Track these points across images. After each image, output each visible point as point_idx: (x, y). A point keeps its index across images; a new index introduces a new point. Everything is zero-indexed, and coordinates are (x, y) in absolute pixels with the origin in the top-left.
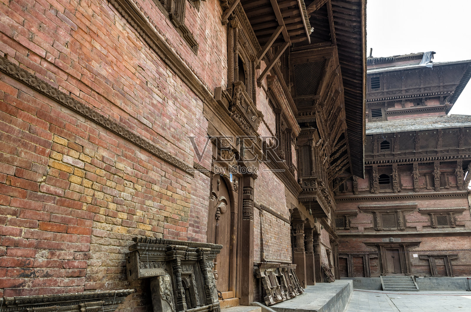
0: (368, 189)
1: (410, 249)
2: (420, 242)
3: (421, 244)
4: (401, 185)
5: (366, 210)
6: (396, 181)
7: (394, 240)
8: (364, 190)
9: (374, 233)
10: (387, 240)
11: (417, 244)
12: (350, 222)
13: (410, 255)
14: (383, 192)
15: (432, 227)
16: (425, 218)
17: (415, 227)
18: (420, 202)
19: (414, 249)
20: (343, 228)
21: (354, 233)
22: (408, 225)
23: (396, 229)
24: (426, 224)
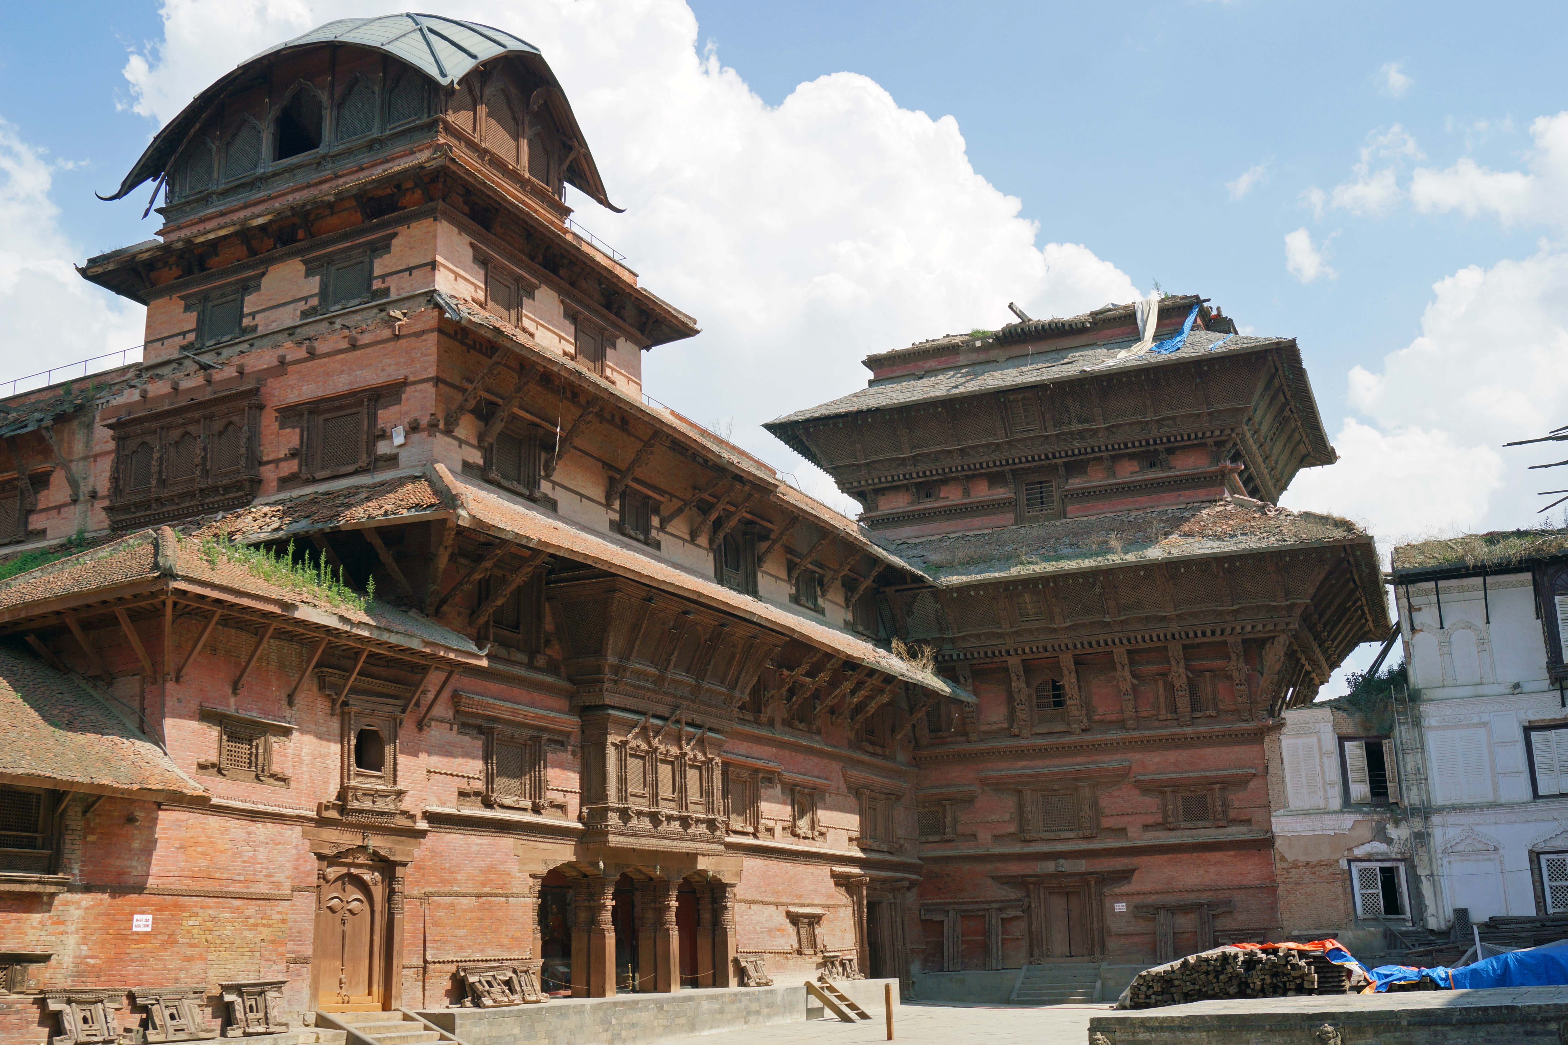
0: (1006, 725)
1: (1107, 891)
2: (1132, 871)
3: (1136, 875)
4: (1090, 712)
5: (999, 786)
6: (1073, 703)
7: (1066, 866)
8: (994, 727)
9: (1018, 849)
10: (1050, 867)
11: (1125, 875)
12: (955, 821)
13: (1107, 906)
14: (1045, 730)
15: (1167, 827)
16: (1151, 802)
17: (1124, 829)
18: (1139, 756)
19: (1117, 891)
20: (937, 838)
21: (965, 849)
22: (1106, 823)
23: (1072, 835)
24: (1151, 820)
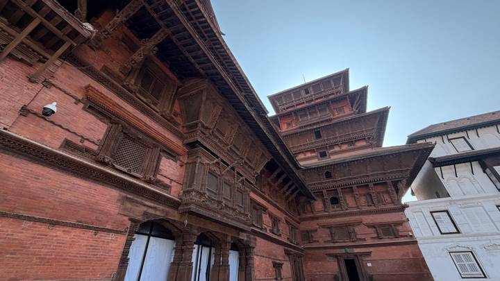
0: (323, 209)
1: (364, 259)
2: (371, 252)
3: (372, 254)
4: (347, 204)
6: (342, 201)
7: (349, 250)
8: (320, 210)
9: (332, 245)
10: (343, 251)
11: (369, 254)
12: (312, 237)
13: (365, 264)
14: (335, 210)
15: (379, 238)
16: (372, 230)
17: (365, 239)
18: (365, 217)
19: (367, 259)
20: (308, 242)
21: (316, 245)
22: (358, 237)
23: (349, 241)
24: (373, 236)
